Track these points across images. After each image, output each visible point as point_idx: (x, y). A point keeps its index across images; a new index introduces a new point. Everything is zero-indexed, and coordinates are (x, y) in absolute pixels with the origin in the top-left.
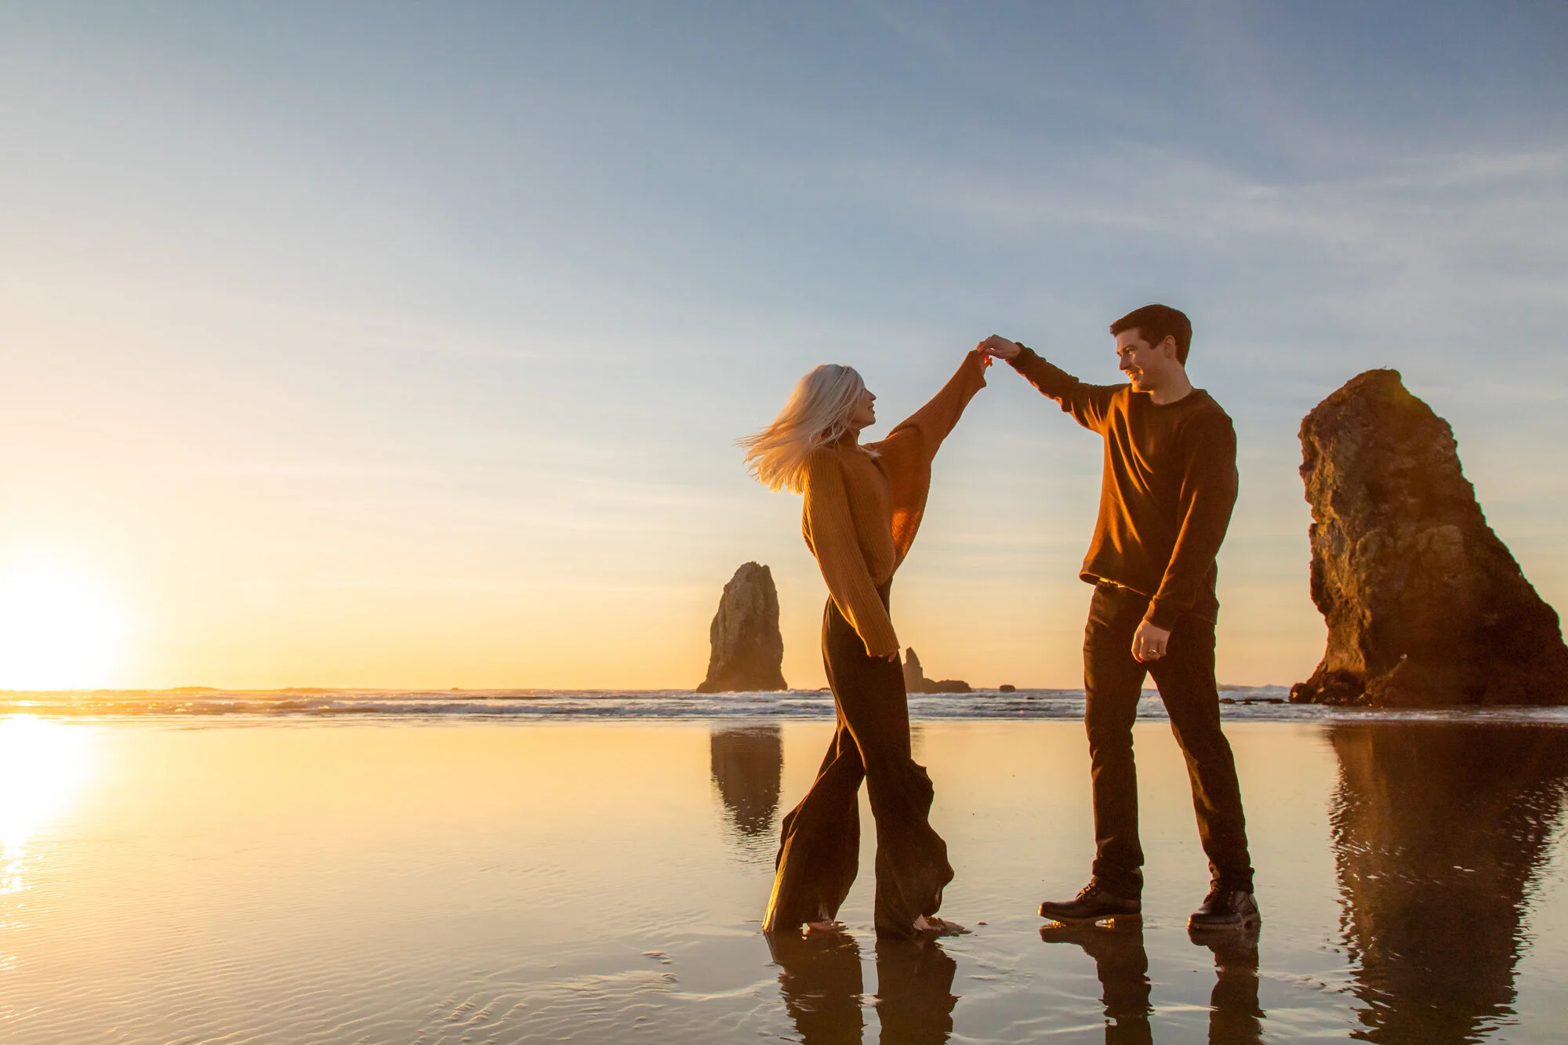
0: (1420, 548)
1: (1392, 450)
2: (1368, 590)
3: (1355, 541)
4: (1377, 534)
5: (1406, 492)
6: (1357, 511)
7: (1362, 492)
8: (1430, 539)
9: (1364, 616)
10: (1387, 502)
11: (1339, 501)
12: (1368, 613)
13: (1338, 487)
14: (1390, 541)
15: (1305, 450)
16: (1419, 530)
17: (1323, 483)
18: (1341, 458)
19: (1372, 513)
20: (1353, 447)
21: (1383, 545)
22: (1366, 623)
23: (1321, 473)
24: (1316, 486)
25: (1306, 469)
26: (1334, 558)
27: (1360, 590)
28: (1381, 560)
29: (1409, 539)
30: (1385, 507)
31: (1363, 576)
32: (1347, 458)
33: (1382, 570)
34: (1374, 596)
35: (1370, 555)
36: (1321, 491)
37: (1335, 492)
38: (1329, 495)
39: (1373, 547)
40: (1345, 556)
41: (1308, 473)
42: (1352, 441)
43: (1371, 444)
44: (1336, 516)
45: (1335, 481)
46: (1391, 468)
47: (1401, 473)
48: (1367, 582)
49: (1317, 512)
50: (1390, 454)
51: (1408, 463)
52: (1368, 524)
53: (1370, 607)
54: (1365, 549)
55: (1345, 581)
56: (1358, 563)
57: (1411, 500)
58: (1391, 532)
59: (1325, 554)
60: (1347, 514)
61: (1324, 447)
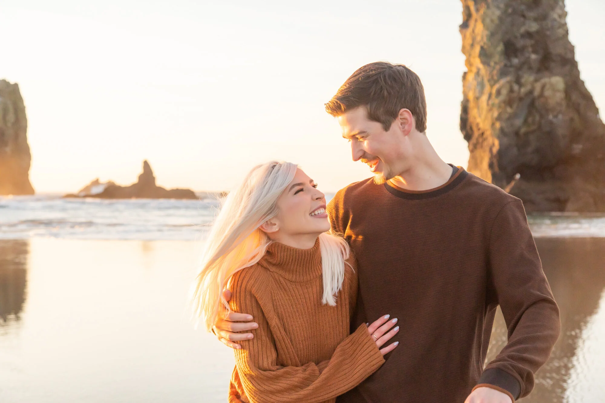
0: (537, 93)
1: (524, 16)
2: (498, 125)
3: (492, 86)
4: (508, 82)
5: (530, 49)
6: (496, 63)
7: (501, 48)
8: (543, 87)
9: (493, 145)
10: (516, 56)
11: (485, 55)
12: (497, 143)
13: (484, 43)
14: (516, 87)
15: (464, 12)
16: (536, 81)
17: (474, 39)
18: (488, 21)
19: (505, 66)
20: (498, 13)
21: (511, 91)
22: (495, 150)
23: (473, 31)
24: (469, 41)
25: (464, 26)
26: (477, 98)
27: (493, 125)
28: (509, 102)
29: (529, 87)
30: (515, 61)
31: (496, 114)
32: (492, 21)
33: (509, 110)
34: (502, 130)
35: (502, 97)
36: (472, 45)
37: (482, 48)
38: (477, 49)
39: (504, 92)
40: (484, 98)
41: (464, 31)
42: (498, 8)
43: (510, 11)
44: (481, 66)
45: (482, 38)
46: (523, 30)
47: (529, 35)
48: (498, 118)
49: (469, 63)
50: (522, 19)
51: (534, 27)
52: (503, 73)
53: (499, 138)
54: (499, 93)
55: (483, 116)
56: (493, 105)
57: (533, 57)
58: (518, 81)
59: (471, 96)
60: (488, 65)
61: (477, 10)
